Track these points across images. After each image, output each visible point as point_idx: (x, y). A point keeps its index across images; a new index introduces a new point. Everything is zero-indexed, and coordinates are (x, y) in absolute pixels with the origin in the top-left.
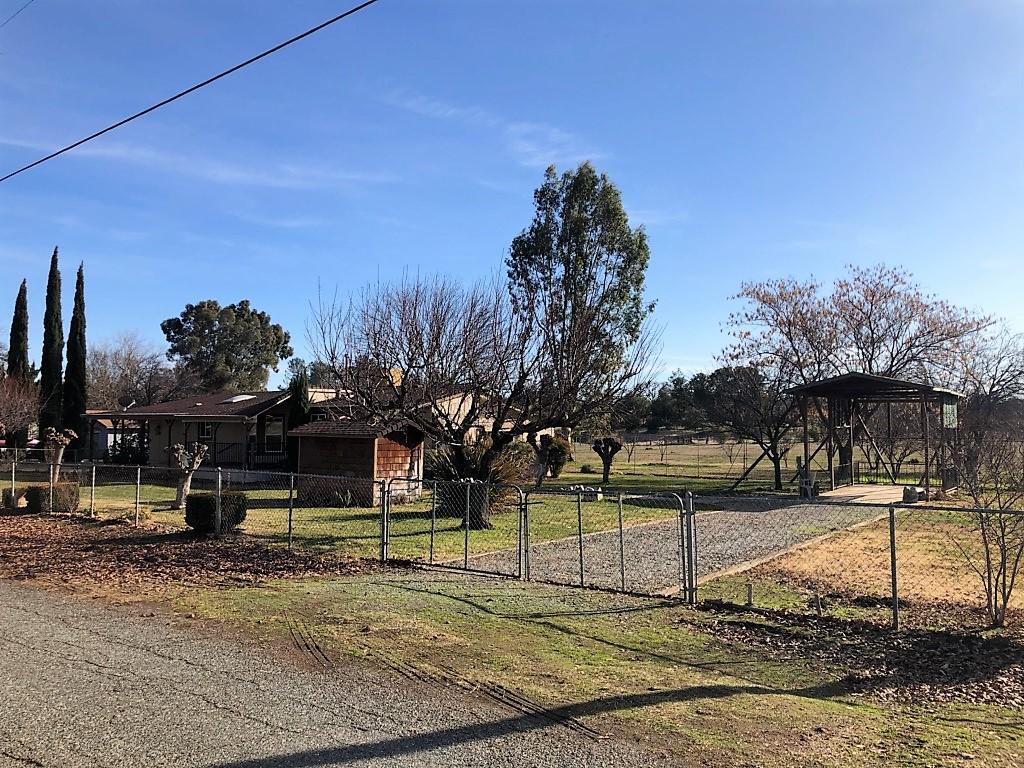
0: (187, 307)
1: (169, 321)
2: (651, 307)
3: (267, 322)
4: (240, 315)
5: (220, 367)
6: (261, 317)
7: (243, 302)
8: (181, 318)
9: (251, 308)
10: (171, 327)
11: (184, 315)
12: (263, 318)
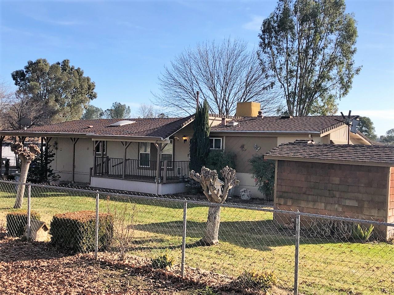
0: (29, 63)
1: (17, 72)
2: (358, 70)
3: (81, 75)
4: (64, 69)
5: (51, 103)
6: (78, 71)
7: (65, 61)
8: (25, 70)
9: (70, 65)
10: (18, 76)
11: (27, 68)
12: (79, 72)
